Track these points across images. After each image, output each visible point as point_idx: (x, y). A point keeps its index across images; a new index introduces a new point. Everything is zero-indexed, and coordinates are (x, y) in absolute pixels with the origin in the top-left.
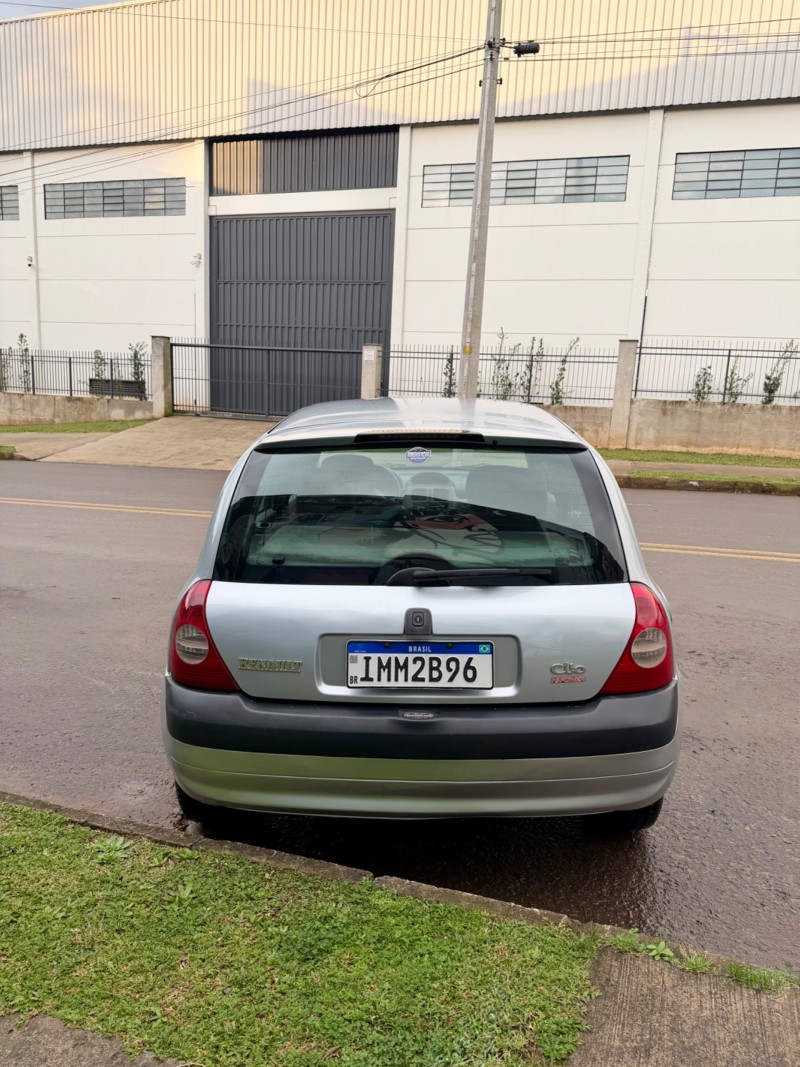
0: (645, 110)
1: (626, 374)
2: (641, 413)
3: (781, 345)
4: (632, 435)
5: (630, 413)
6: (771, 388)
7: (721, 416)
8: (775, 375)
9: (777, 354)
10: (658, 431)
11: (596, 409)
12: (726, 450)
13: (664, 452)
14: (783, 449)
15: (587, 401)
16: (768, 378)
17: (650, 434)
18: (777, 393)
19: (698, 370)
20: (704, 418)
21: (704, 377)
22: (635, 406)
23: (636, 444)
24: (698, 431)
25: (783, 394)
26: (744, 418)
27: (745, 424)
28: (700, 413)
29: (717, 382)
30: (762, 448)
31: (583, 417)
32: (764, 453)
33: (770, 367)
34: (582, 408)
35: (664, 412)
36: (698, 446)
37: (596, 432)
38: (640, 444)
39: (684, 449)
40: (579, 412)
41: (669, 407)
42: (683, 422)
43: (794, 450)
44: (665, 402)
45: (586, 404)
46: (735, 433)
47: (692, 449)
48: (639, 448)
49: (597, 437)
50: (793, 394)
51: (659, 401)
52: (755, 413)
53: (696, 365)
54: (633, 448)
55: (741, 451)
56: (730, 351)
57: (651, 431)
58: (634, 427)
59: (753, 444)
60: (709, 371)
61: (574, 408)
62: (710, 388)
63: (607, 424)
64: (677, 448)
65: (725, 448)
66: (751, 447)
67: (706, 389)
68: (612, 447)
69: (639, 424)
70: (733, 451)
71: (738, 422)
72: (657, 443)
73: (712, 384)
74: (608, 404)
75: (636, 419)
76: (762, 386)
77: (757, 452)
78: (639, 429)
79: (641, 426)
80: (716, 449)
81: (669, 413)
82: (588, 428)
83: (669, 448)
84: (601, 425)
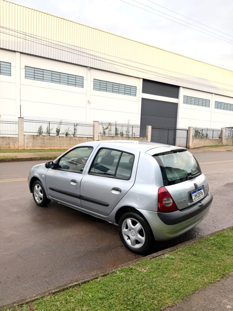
0: (15, 51)
1: (22, 127)
2: (27, 139)
3: (59, 121)
4: (25, 145)
5: (24, 139)
6: (58, 131)
7: (49, 139)
8: (58, 128)
9: (58, 123)
10: (33, 144)
11: (13, 137)
12: (52, 148)
13: (35, 149)
14: (65, 147)
15: (6, 135)
16: (57, 129)
17: (31, 145)
18: (60, 133)
19: (39, 126)
20: (45, 140)
21: (40, 128)
22: (25, 136)
23: (27, 148)
24: (44, 143)
25: (61, 133)
26: (55, 139)
27: (56, 141)
28: (44, 138)
29: (44, 130)
30: (60, 147)
31: (9, 140)
32: (61, 148)
33: (57, 126)
34: (9, 137)
35: (34, 138)
36: (44, 147)
37: (14, 145)
38: (28, 148)
39: (41, 148)
40: (8, 138)
41: (35, 137)
42: (39, 141)
43: (68, 147)
44: (34, 135)
45: (10, 136)
46: (54, 144)
47: (43, 148)
48: (28, 149)
49: (15, 146)
50: (62, 133)
51: (32, 135)
52: (58, 138)
53: (39, 125)
54: (26, 149)
55: (55, 148)
56: (49, 122)
57: (31, 144)
58: (26, 143)
59: (58, 146)
60: (42, 127)
61: (6, 137)
62: (42, 131)
63: (17, 142)
64: (39, 148)
65: (51, 148)
66: (58, 147)
67: (41, 132)
68: (19, 149)
69: (27, 142)
70: (53, 148)
71: (54, 140)
72: (33, 147)
73: (43, 131)
74: (17, 136)
75: (26, 140)
76: (56, 131)
77: (59, 148)
78: (27, 143)
79: (28, 142)
80: (49, 148)
81: (35, 138)
82: (11, 143)
83: (37, 148)
84: (15, 142)
